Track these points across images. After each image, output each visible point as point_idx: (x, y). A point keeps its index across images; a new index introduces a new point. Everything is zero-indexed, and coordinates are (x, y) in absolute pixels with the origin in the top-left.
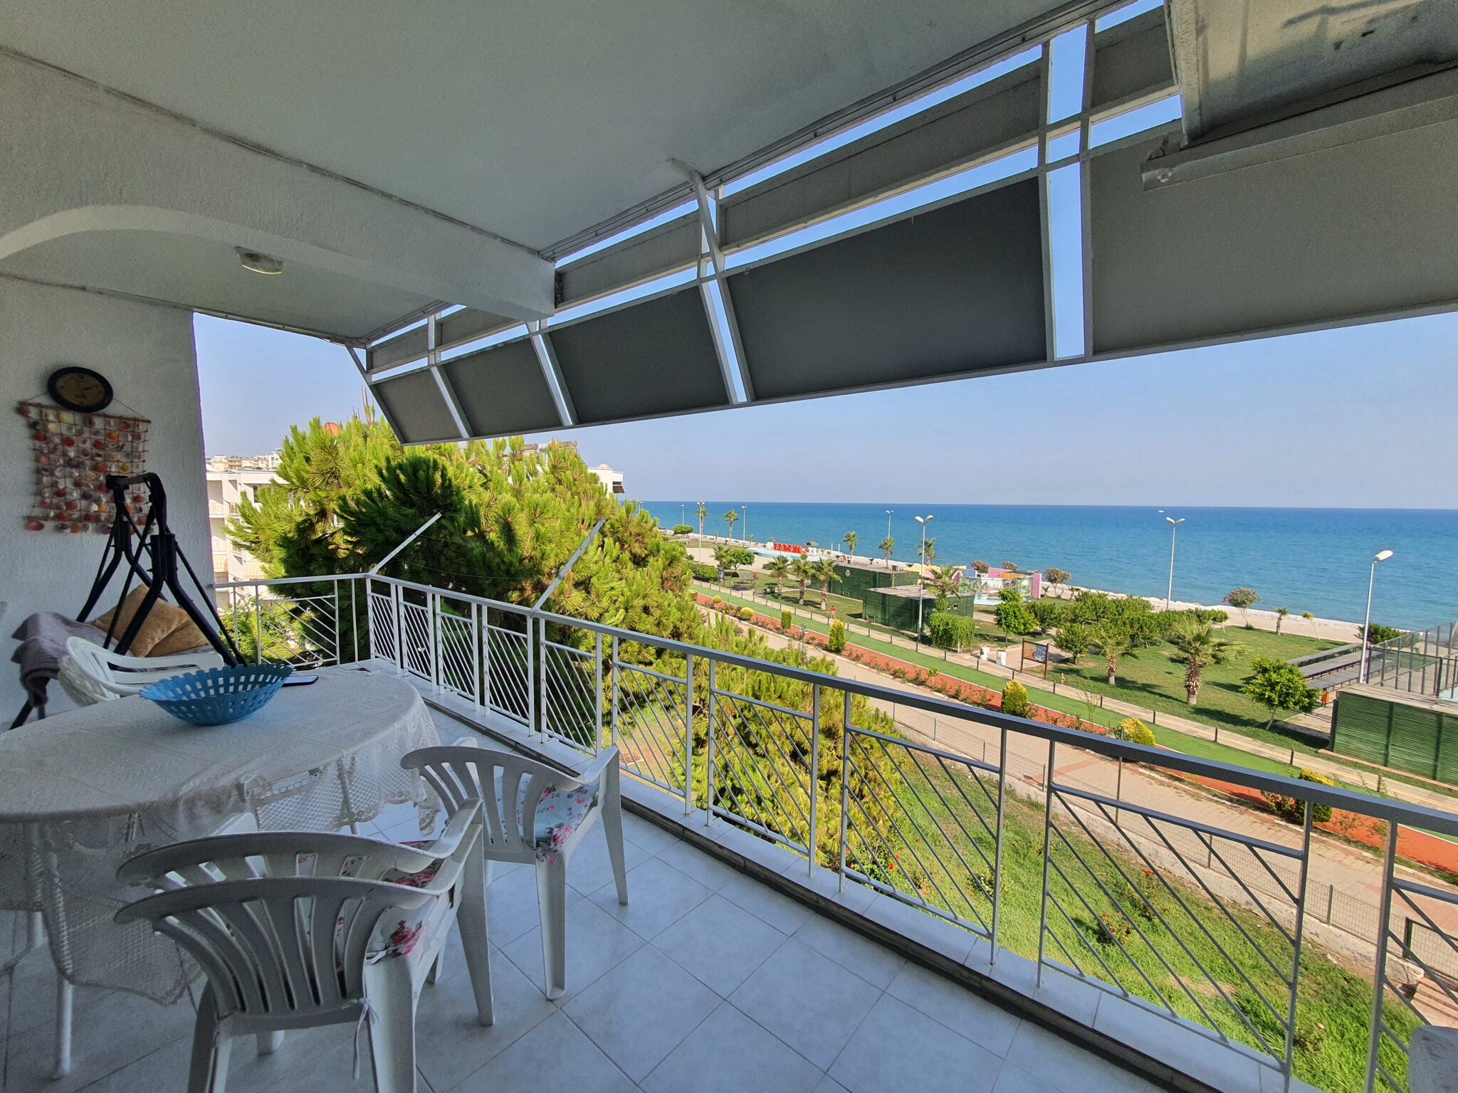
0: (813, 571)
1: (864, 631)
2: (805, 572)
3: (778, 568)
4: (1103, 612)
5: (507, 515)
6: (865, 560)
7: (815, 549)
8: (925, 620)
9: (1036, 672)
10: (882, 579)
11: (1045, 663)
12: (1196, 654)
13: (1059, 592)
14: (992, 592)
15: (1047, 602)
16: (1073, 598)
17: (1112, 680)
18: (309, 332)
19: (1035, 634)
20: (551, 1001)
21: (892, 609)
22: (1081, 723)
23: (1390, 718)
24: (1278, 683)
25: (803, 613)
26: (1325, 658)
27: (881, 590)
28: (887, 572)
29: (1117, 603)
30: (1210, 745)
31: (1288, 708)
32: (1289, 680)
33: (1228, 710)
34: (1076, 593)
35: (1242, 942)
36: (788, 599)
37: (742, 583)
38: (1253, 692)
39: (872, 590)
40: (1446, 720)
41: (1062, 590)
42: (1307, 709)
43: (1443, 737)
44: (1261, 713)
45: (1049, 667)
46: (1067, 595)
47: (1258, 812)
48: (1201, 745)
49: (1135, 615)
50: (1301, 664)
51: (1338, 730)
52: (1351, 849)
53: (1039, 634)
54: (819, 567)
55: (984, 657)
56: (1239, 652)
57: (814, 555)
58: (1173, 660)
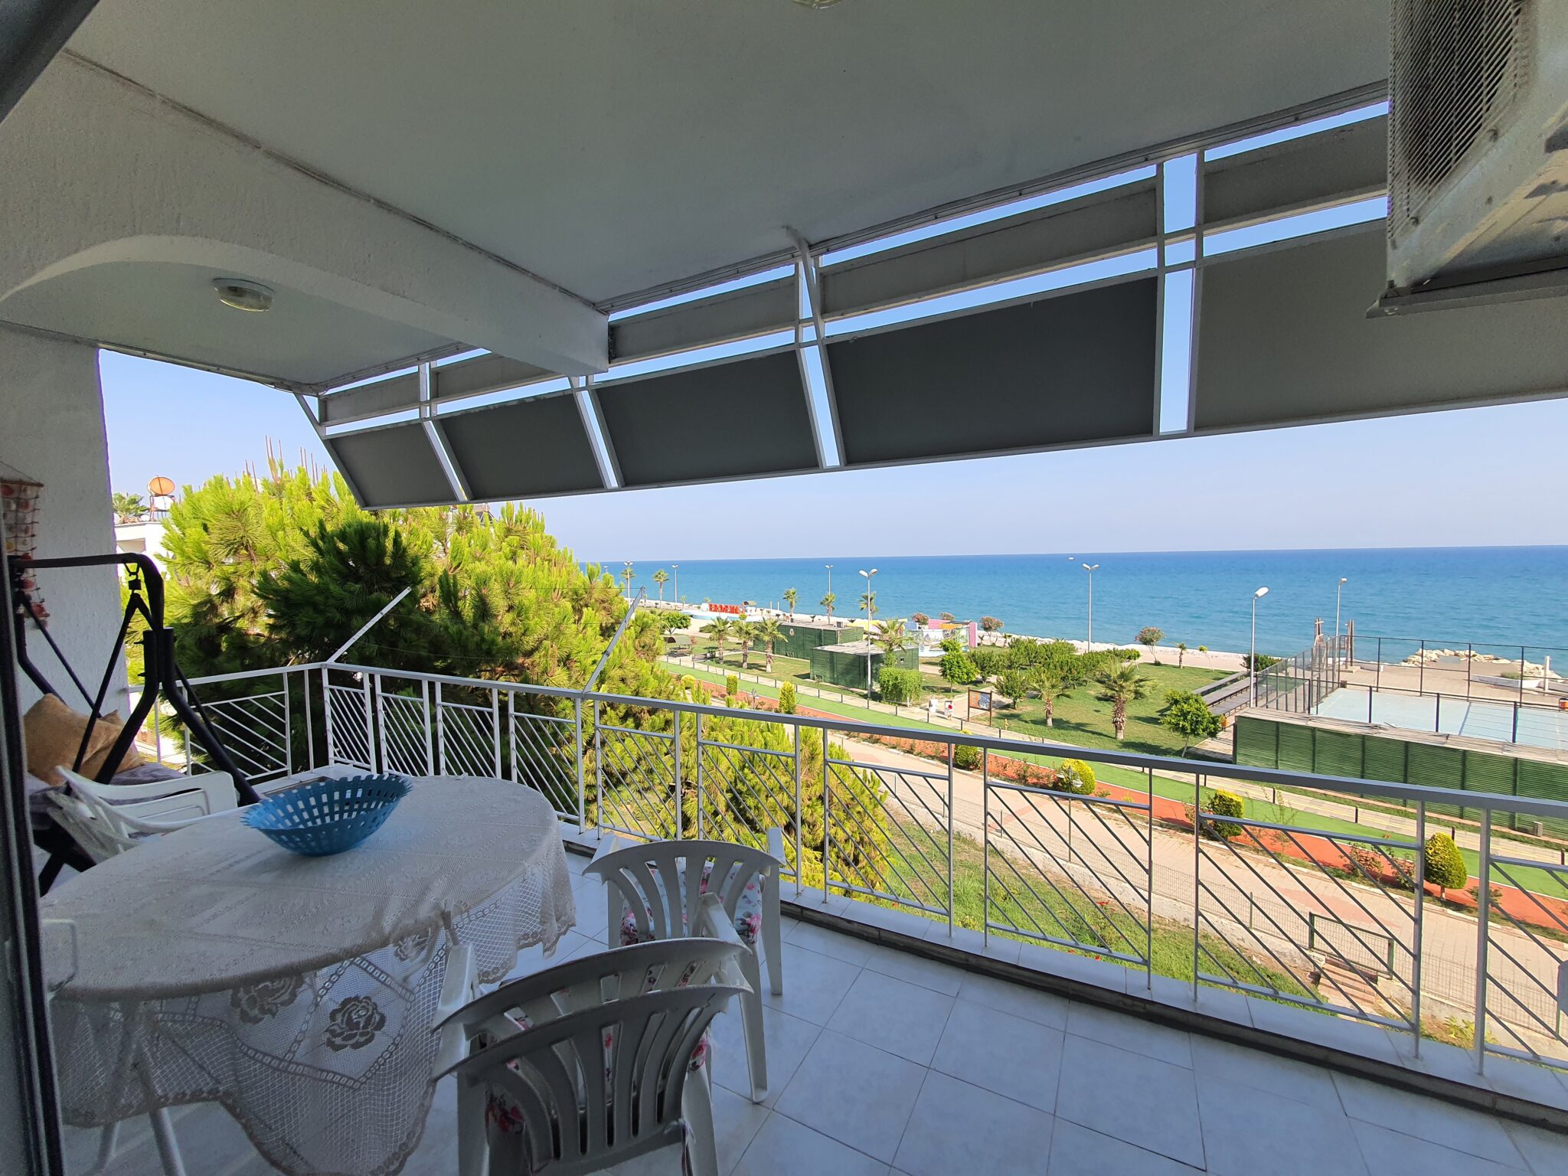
0: (757, 632)
1: (814, 692)
2: (747, 633)
3: (717, 631)
4: (1035, 657)
5: (482, 587)
6: (807, 618)
7: (754, 609)
8: (875, 676)
9: (981, 720)
10: (829, 636)
11: (990, 710)
12: (1121, 691)
13: (993, 640)
14: (934, 643)
15: (985, 651)
16: (1007, 645)
17: (1050, 722)
18: (248, 375)
19: (977, 683)
20: (758, 1104)
21: (840, 667)
22: (1028, 766)
23: (1277, 736)
24: (1189, 712)
25: (747, 677)
26: (1220, 687)
27: (828, 648)
28: (832, 629)
29: (1045, 647)
30: (1139, 775)
31: (1198, 734)
32: (1197, 709)
33: (1150, 742)
34: (1009, 640)
35: (1184, 957)
36: (730, 663)
37: (680, 649)
38: (1169, 723)
39: (819, 648)
40: (1318, 734)
41: (996, 638)
42: (1213, 735)
43: (1317, 749)
44: (1176, 741)
45: (994, 714)
46: (1000, 642)
47: (1184, 834)
48: (1131, 777)
49: (1063, 658)
50: (1204, 694)
51: (1238, 751)
52: (1259, 857)
53: (980, 682)
54: (763, 628)
55: (933, 710)
56: (1154, 688)
57: (755, 615)
58: (1099, 699)
